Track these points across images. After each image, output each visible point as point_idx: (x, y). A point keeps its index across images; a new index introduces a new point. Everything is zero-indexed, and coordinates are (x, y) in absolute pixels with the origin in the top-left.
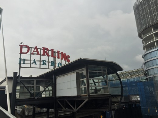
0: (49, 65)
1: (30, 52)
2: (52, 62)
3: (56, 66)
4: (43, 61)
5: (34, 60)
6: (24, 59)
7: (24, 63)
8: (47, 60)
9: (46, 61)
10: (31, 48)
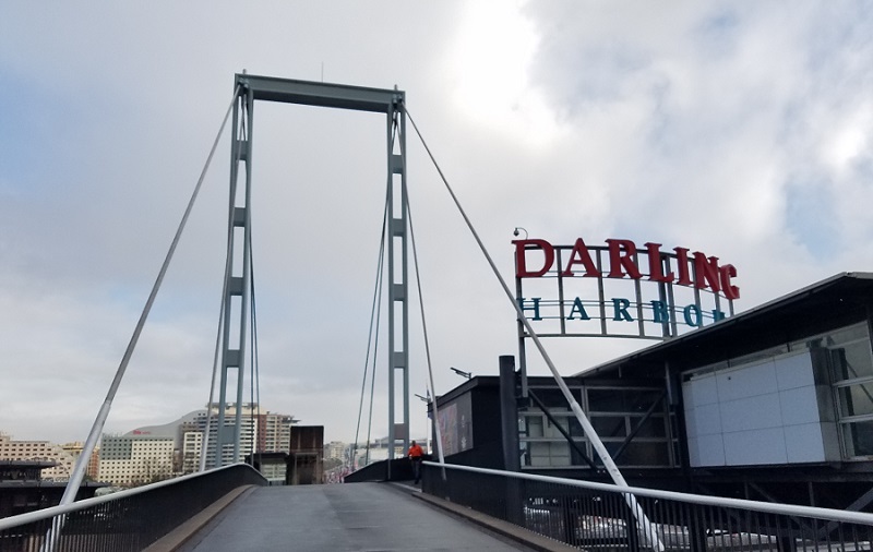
0: (641, 321)
1: (554, 267)
2: (654, 303)
3: (674, 324)
4: (616, 302)
5: (578, 302)
6: (536, 301)
7: (537, 318)
8: (632, 299)
9: (627, 303)
10: (559, 248)
